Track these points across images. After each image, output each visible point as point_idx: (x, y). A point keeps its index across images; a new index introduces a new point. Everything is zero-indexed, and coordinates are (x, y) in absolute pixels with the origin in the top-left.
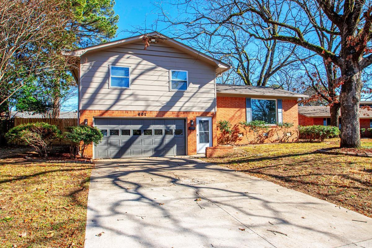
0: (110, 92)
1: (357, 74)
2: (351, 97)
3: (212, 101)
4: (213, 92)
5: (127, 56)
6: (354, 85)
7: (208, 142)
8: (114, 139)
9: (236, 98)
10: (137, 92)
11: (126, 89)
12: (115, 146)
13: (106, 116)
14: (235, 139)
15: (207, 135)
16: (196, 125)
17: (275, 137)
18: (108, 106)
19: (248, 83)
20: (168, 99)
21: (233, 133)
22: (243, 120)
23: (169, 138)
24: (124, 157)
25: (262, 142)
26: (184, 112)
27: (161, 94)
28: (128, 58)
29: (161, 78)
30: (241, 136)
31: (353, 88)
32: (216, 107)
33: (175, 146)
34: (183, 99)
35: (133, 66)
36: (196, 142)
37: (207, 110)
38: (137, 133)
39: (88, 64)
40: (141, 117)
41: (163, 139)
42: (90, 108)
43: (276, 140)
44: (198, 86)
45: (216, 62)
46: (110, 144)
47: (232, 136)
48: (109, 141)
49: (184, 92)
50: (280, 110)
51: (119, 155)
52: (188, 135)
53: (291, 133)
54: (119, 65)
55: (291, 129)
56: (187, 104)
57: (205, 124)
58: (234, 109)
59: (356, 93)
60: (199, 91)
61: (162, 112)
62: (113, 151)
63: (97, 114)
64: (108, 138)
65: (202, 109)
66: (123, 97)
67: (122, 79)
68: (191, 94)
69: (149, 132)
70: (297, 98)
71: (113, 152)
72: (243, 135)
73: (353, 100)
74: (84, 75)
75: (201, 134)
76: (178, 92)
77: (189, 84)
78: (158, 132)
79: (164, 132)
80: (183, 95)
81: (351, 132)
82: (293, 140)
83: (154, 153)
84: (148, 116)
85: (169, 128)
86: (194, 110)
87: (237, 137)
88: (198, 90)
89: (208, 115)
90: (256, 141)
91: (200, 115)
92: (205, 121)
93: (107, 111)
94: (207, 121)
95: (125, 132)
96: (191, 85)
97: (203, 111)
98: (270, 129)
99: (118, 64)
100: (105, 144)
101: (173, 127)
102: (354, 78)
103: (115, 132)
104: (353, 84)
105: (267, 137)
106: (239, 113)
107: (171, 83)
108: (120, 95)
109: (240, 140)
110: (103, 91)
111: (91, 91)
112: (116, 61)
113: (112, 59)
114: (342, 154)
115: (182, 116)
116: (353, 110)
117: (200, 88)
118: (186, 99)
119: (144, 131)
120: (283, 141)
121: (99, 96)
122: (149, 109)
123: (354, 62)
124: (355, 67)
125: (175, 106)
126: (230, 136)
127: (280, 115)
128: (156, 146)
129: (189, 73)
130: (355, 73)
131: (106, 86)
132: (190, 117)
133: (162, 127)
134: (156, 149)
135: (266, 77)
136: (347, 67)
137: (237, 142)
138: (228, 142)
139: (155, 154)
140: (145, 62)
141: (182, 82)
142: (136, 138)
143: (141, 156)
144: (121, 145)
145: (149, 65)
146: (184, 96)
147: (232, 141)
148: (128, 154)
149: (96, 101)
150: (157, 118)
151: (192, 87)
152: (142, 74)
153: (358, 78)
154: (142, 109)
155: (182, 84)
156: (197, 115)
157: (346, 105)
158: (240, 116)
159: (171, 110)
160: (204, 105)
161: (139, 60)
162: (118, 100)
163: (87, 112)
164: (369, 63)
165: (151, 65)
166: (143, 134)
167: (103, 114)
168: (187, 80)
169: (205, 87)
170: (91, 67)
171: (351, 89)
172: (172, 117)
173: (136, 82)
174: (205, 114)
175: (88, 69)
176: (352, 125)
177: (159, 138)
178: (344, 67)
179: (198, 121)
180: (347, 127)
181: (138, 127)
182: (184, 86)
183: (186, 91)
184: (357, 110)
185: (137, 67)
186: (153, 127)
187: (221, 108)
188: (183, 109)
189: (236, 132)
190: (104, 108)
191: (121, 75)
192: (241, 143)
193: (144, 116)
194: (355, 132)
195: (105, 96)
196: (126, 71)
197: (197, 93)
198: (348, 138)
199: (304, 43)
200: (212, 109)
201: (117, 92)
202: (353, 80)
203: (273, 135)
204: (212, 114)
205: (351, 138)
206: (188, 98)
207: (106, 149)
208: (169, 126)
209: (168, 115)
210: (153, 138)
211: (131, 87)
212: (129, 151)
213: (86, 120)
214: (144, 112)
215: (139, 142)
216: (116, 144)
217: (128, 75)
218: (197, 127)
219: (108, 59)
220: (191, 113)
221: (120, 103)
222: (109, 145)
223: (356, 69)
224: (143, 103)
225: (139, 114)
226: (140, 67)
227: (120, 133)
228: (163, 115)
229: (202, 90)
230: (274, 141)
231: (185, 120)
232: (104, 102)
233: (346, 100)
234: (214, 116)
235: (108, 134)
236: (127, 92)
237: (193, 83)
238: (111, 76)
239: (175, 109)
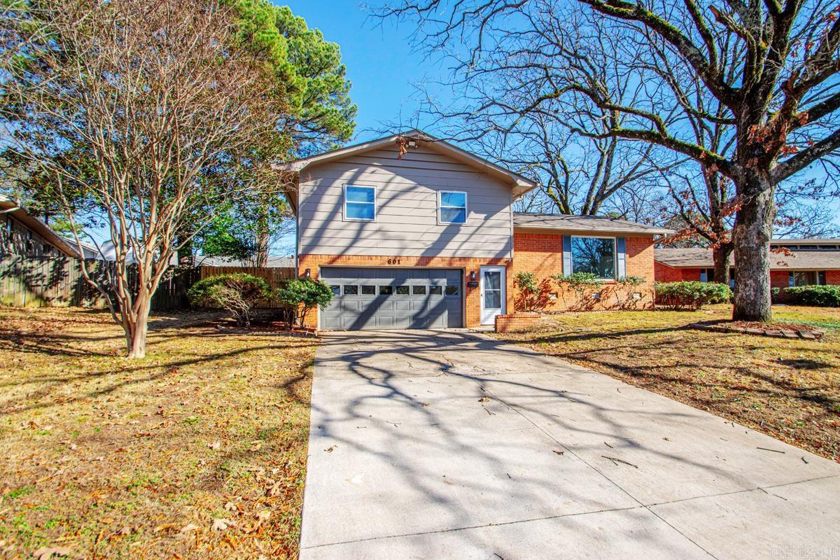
0: (345, 226)
1: (767, 192)
2: (754, 233)
3: (506, 241)
4: (508, 225)
5: (372, 169)
6: (760, 212)
7: (499, 307)
8: (350, 300)
9: (546, 236)
10: (387, 227)
11: (369, 222)
12: (352, 311)
13: (339, 263)
14: (543, 302)
15: (497, 295)
16: (479, 280)
17: (612, 301)
18: (343, 249)
19: (566, 210)
20: (435, 238)
21: (541, 293)
22: (556, 272)
23: (436, 300)
24: (365, 328)
25: (590, 309)
26: (461, 259)
27: (424, 229)
28: (373, 172)
29: (423, 204)
30: (553, 298)
31: (759, 216)
32: (513, 251)
33: (446, 313)
34: (459, 238)
35: (380, 186)
36: (479, 306)
37: (497, 254)
38: (387, 291)
39: (311, 183)
40: (392, 265)
41: (426, 302)
42: (314, 252)
43: (614, 306)
44: (483, 216)
45: (514, 177)
46: (345, 308)
47: (539, 298)
48: (343, 304)
49: (461, 226)
50: (621, 255)
51: (357, 325)
52: (467, 295)
53: (641, 294)
54: (358, 184)
55: (641, 288)
56: (465, 246)
57: (493, 278)
58: (543, 254)
59: (764, 226)
60: (485, 225)
61: (425, 258)
62: (349, 319)
63: (325, 261)
64: (342, 298)
65: (489, 253)
66: (365, 234)
67: (364, 206)
68: (472, 230)
69: (405, 290)
70: (652, 235)
71: (349, 321)
72: (557, 297)
73: (758, 238)
74: (307, 201)
75: (487, 294)
76: (451, 226)
77: (469, 213)
78: (419, 290)
79: (427, 290)
80: (459, 230)
81: (753, 293)
82: (644, 306)
83: (412, 323)
84: (404, 264)
85: (435, 283)
86: (477, 254)
87: (547, 299)
88: (483, 224)
89: (499, 264)
90: (579, 306)
91: (485, 263)
92: (494, 273)
93: (339, 256)
94: (498, 273)
95: (368, 290)
96: (472, 215)
97: (492, 256)
98: (604, 287)
99: (356, 182)
100: (337, 308)
101: (443, 282)
102: (761, 199)
103: (351, 290)
104: (758, 209)
105: (598, 301)
106: (550, 260)
107: (439, 211)
108: (360, 231)
109: (552, 304)
110: (334, 225)
111: (315, 225)
112: (354, 178)
113: (348, 174)
114: (737, 331)
115: (457, 264)
116: (758, 255)
117: (486, 219)
118: (464, 238)
119: (397, 287)
120: (626, 307)
121: (328, 233)
122: (405, 253)
123: (760, 170)
124: (762, 179)
125: (447, 247)
126: (536, 298)
127: (621, 263)
128: (416, 311)
129: (469, 195)
130: (762, 191)
131: (339, 216)
132: (470, 266)
133: (425, 282)
134: (415, 317)
135: (597, 200)
136: (748, 180)
137: (548, 308)
138: (532, 308)
139: (413, 325)
140: (399, 179)
141: (458, 209)
142: (385, 299)
143: (391, 327)
144: (361, 310)
145: (401, 182)
146: (461, 232)
147: (540, 305)
148: (372, 324)
149: (323, 241)
150: (420, 267)
151: (474, 218)
152: (393, 198)
153: (767, 198)
154: (393, 253)
155: (458, 213)
156: (482, 263)
157: (744, 247)
158: (553, 266)
159: (439, 255)
160: (492, 247)
161: (391, 175)
162: (356, 239)
163: (309, 259)
164: (790, 171)
165: (409, 183)
166: (395, 293)
167: (334, 260)
168: (466, 207)
169: (494, 217)
170: (315, 188)
171: (754, 219)
172: (440, 266)
173: (386, 210)
174: (494, 262)
175: (312, 191)
176: (756, 281)
177: (420, 299)
178: (742, 179)
179: (482, 274)
180: (746, 285)
181: (387, 282)
182: (461, 216)
183: (464, 224)
184: (765, 255)
185: (386, 186)
186: (410, 282)
187: (520, 253)
188: (459, 254)
189: (546, 292)
190: (335, 252)
191: (361, 200)
192: (553, 309)
193: (396, 265)
194: (762, 294)
195: (337, 234)
196: (370, 193)
197: (481, 229)
198: (747, 304)
199: (667, 140)
200: (506, 254)
201: (355, 227)
202: (759, 202)
203: (608, 298)
204: (506, 262)
205: (754, 303)
206: (467, 237)
207: (338, 316)
208: (436, 280)
209: (435, 263)
210: (411, 300)
211: (377, 219)
212: (373, 319)
213: (308, 271)
214: (395, 259)
215: (389, 305)
216: (353, 308)
217: (372, 200)
218: (482, 282)
219: (341, 174)
220: (472, 260)
221: (359, 244)
222: (342, 310)
223: (765, 184)
224: (396, 244)
225: (389, 262)
226: (391, 187)
227: (360, 291)
228: (427, 263)
229: (490, 222)
230: (610, 308)
231: (462, 271)
232: (335, 242)
233: (746, 238)
234: (509, 264)
235: (342, 293)
236: (371, 227)
237: (476, 212)
238: (346, 201)
239: (446, 253)
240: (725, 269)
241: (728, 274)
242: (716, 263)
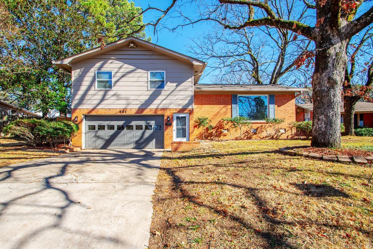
0: (96, 93)
1: (338, 45)
2: (325, 79)
3: (189, 98)
4: (191, 89)
5: (111, 61)
6: (331, 62)
7: (185, 137)
8: (101, 133)
9: (221, 96)
10: (119, 93)
11: (109, 90)
12: (102, 138)
13: (93, 113)
14: (219, 134)
15: (184, 130)
16: (172, 121)
17: (264, 134)
18: (95, 105)
20: (147, 98)
21: (218, 129)
22: (228, 116)
23: (148, 133)
24: (109, 148)
25: (250, 138)
26: (162, 109)
27: (140, 93)
28: (111, 63)
29: (140, 79)
30: (226, 132)
31: (330, 65)
32: (193, 104)
33: (154, 140)
34: (160, 98)
35: (116, 70)
36: (172, 137)
37: (184, 106)
38: (121, 128)
39: (78, 71)
40: (122, 114)
41: (143, 134)
42: (80, 107)
43: (266, 137)
44: (175, 84)
45: (191, 60)
46: (98, 137)
47: (216, 132)
48: (97, 135)
49: (162, 90)
50: (271, 106)
51: (105, 147)
52: (165, 130)
53: (285, 129)
54: (103, 70)
55: (284, 125)
56: (164, 102)
57: (182, 120)
58: (219, 106)
59: (335, 72)
60: (177, 89)
61: (141, 109)
62: (101, 143)
63: (85, 112)
64: (97, 131)
65: (179, 106)
66: (107, 97)
67: (107, 82)
68: (168, 92)
69: (130, 128)
70: (294, 92)
72: (228, 131)
73: (329, 82)
74: (77, 80)
75: (178, 129)
76: (156, 91)
77: (166, 83)
78: (139, 127)
79: (144, 127)
80: (161, 93)
82: (288, 137)
83: (135, 145)
84: (128, 113)
85: (149, 123)
86: (171, 107)
87: (221, 132)
88: (176, 89)
89: (185, 112)
90: (242, 137)
91: (177, 112)
92: (182, 117)
93: (93, 109)
94: (185, 117)
95: (111, 127)
96: (169, 84)
97: (181, 107)
98: (259, 125)
99: (102, 69)
100: (94, 137)
101: (153, 123)
102: (332, 51)
103: (102, 128)
104: (330, 60)
105: (255, 133)
106: (224, 110)
107: (149, 82)
108: (105, 95)
109: (225, 135)
110: (90, 92)
111: (80, 93)
112: (101, 67)
113: (98, 65)
115: (159, 113)
116: (328, 95)
117: (177, 86)
118: (164, 97)
119: (127, 126)
120: (275, 137)
121: (87, 97)
122: (130, 107)
123: (332, 29)
124: (333, 36)
125: (153, 103)
126: (214, 132)
127: (271, 110)
128: (137, 139)
129: (166, 73)
130: (333, 45)
131: (93, 88)
132: (167, 113)
133: (143, 123)
134: (137, 142)
136: (322, 38)
137: (222, 138)
138: (212, 138)
139: (136, 146)
140: (126, 66)
141: (160, 81)
142: (120, 133)
143: (123, 147)
144: (107, 138)
145: (127, 67)
146: (161, 94)
147: (216, 136)
148: (113, 146)
149: (85, 101)
150: (138, 114)
151: (169, 86)
152: (123, 76)
153: (338, 50)
154: (123, 107)
155: (160, 83)
156: (174, 111)
157: (318, 90)
158: (225, 113)
159: (149, 108)
160: (181, 102)
161: (121, 64)
162: (103, 100)
163: (78, 111)
164: (358, 27)
165: (131, 68)
166: (125, 129)
167: (90, 112)
168: (165, 80)
169: (182, 85)
170: (81, 73)
171: (326, 67)
172: (150, 113)
173: (118, 84)
174: (182, 111)
175: (79, 75)
176: (327, 116)
177: (140, 132)
178: (319, 38)
179: (175, 118)
180: (319, 120)
181: (121, 123)
182: (161, 85)
183: (163, 89)
185: (119, 70)
186: (134, 123)
188: (161, 107)
189: (221, 128)
190: (91, 107)
191: (105, 78)
192: (225, 138)
193: (124, 114)
195: (92, 97)
196: (110, 74)
197: (174, 92)
199: (276, 21)
200: (189, 106)
201: (102, 93)
202: (329, 54)
203: (262, 132)
204: (189, 111)
206: (166, 96)
207: (95, 141)
208: (149, 122)
209: (146, 113)
210: (134, 133)
211: (113, 88)
212: (113, 143)
213: (77, 117)
214: (124, 110)
215: (122, 136)
216: (103, 137)
217: (111, 79)
218: (175, 123)
219: (93, 66)
220: (168, 110)
221: (104, 102)
222: (97, 138)
223: (335, 39)
224: (124, 102)
225: (120, 112)
226: (122, 70)
227: (106, 128)
228: (142, 112)
229: (179, 88)
230: (264, 138)
231: (163, 116)
232: (92, 101)
233: (319, 83)
234: (191, 112)
235: (97, 129)
236: (111, 93)
237: (171, 82)
238: (97, 79)
239: (153, 106)
240: (351, 114)
241: (353, 117)
242: (345, 110)
